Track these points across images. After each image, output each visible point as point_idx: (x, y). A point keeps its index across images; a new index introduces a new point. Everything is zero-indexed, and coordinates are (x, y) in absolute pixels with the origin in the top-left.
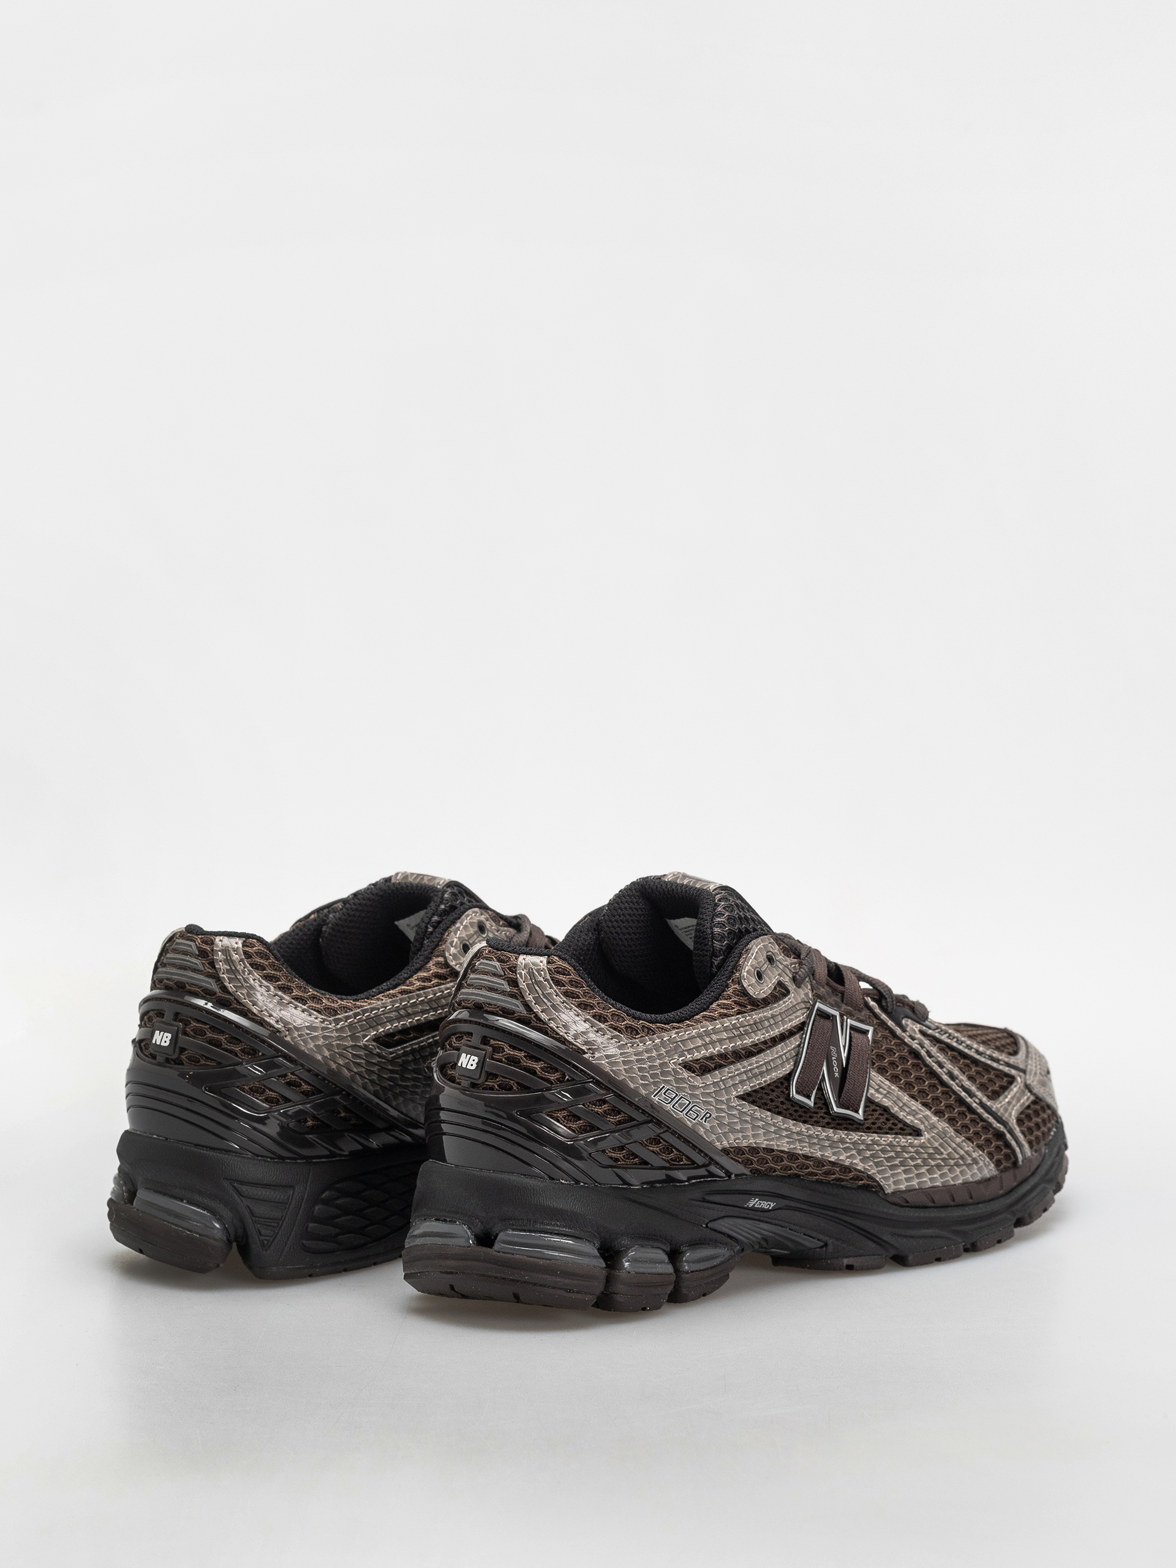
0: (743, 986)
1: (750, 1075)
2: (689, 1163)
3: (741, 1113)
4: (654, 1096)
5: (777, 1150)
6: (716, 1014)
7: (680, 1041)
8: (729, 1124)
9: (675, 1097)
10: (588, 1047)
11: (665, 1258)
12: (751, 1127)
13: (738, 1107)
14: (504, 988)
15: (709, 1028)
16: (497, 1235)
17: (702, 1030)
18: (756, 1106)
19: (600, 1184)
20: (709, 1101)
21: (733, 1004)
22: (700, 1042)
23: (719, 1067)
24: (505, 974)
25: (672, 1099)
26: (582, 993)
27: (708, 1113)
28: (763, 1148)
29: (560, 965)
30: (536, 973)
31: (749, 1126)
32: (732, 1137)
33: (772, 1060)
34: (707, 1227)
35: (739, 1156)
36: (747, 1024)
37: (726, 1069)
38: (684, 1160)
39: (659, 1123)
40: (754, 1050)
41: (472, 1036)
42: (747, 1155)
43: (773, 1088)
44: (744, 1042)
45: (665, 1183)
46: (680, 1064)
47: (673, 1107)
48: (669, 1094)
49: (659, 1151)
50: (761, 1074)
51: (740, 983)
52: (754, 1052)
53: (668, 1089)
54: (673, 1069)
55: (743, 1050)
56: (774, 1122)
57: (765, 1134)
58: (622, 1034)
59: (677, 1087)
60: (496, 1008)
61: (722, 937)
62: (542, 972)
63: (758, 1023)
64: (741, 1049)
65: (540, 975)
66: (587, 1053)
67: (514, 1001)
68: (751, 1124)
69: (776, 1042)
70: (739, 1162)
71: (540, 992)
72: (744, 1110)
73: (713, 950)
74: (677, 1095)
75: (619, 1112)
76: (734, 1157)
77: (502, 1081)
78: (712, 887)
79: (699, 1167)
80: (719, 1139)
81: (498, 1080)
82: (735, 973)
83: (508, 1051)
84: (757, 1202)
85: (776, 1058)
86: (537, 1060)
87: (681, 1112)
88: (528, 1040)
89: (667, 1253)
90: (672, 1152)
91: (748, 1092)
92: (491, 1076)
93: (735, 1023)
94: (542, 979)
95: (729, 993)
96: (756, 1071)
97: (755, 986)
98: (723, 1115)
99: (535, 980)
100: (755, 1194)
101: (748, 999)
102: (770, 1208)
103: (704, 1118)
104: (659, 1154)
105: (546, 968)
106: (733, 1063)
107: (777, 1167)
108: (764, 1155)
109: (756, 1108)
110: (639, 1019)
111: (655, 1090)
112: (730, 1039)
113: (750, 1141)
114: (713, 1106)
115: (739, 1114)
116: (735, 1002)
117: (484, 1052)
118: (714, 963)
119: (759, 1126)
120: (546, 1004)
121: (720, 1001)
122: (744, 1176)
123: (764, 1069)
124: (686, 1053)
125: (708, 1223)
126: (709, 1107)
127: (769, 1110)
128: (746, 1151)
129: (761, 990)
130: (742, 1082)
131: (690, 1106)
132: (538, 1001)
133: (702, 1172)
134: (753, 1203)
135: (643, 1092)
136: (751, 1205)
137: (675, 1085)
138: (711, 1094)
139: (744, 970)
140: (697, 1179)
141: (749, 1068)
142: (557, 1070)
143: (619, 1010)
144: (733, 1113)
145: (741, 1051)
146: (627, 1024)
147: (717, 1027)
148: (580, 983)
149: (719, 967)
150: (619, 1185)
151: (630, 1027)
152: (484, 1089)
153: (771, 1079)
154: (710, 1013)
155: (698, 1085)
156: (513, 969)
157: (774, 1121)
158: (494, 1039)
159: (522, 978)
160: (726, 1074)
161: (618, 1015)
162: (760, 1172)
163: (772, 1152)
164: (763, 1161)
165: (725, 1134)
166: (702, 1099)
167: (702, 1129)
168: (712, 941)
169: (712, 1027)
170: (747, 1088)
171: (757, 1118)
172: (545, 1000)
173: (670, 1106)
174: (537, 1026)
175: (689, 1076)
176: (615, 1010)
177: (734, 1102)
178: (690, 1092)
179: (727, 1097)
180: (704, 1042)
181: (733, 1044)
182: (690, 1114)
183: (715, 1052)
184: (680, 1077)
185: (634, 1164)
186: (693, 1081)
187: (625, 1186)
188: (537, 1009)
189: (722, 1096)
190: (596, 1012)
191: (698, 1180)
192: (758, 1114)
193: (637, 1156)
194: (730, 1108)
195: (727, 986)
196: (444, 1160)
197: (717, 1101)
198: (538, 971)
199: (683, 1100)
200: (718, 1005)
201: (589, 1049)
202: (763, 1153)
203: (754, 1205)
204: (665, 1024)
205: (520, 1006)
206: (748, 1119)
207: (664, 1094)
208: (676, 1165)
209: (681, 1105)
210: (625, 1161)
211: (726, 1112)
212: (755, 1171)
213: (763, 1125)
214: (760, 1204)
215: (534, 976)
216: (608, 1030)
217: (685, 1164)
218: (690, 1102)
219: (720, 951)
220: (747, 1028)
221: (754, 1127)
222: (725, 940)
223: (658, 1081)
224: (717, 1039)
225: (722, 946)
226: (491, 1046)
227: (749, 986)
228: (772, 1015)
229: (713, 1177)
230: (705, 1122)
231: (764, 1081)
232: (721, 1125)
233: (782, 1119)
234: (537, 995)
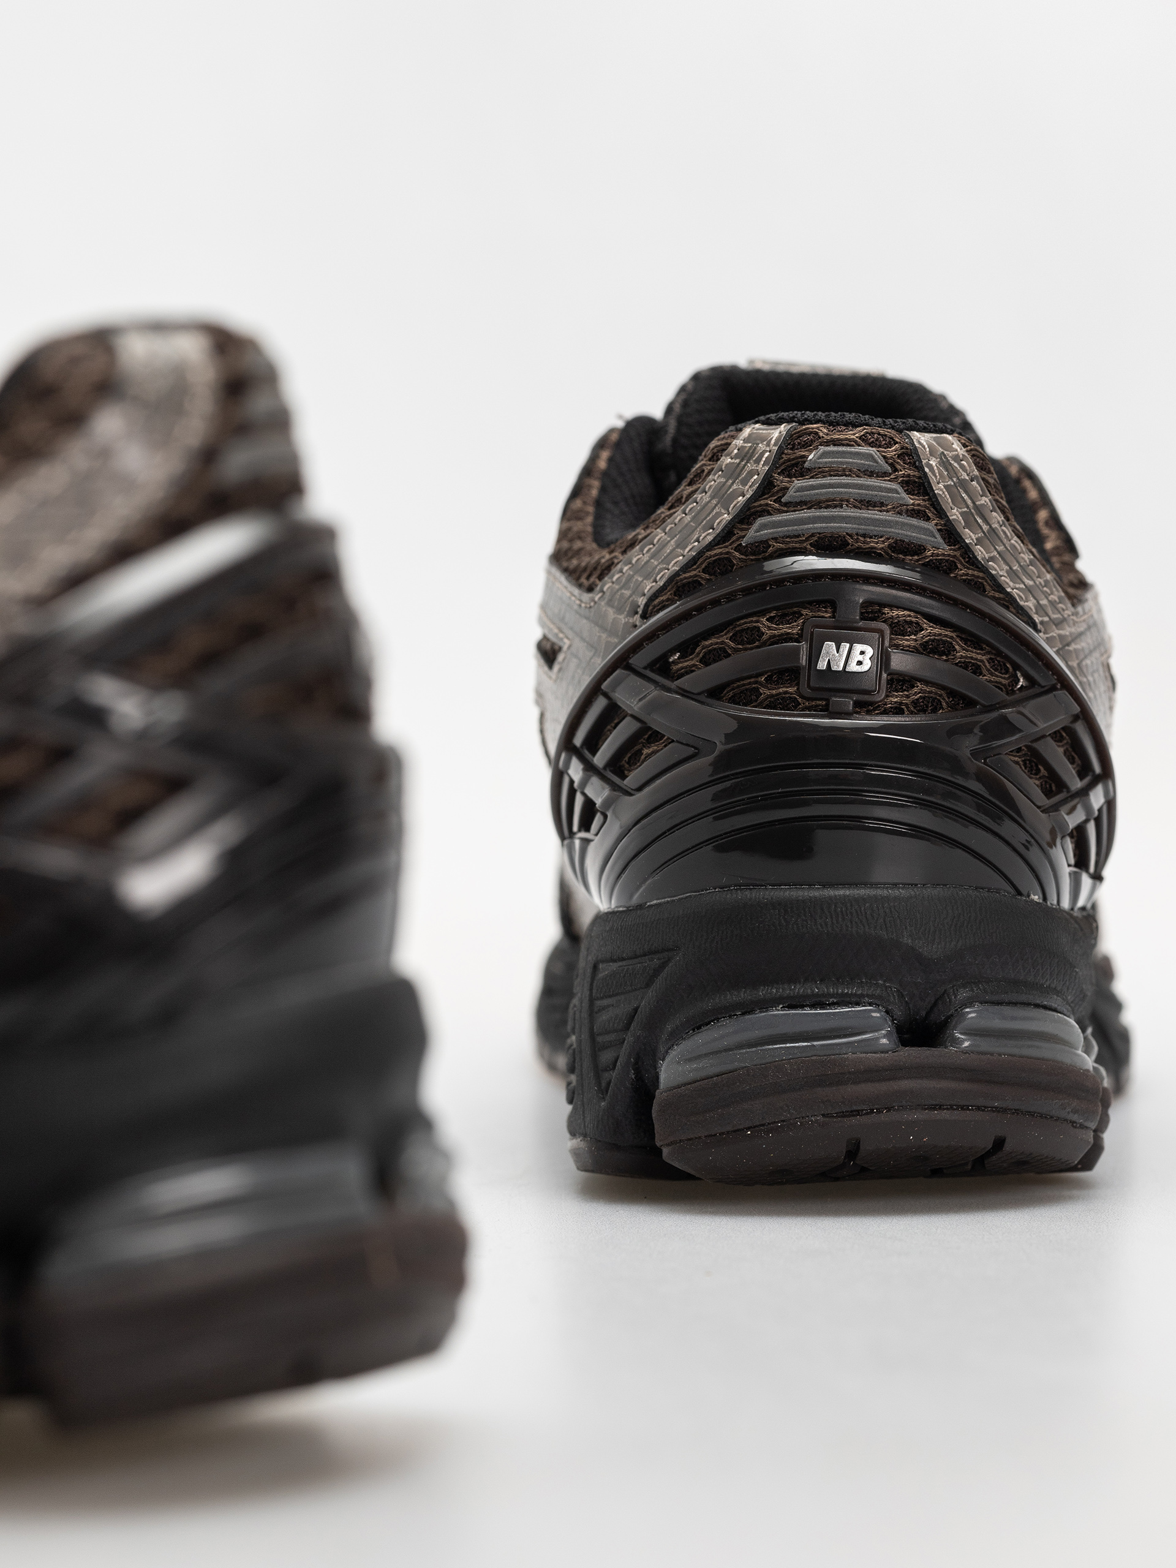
14: (896, 499)
24: (895, 471)
30: (955, 465)
60: (880, 543)
65: (963, 469)
67: (921, 523)
71: (969, 502)
77: (922, 692)
81: (915, 690)
83: (928, 628)
86: (984, 645)
92: (896, 683)
94: (966, 477)
117: (879, 635)
132: (969, 520)
142: (1007, 666)
158: (893, 607)
159: (934, 475)
172: (979, 520)
174: (967, 574)
188: (970, 536)
205: (933, 534)
215: (953, 470)
226: (884, 622)
234: (966, 509)
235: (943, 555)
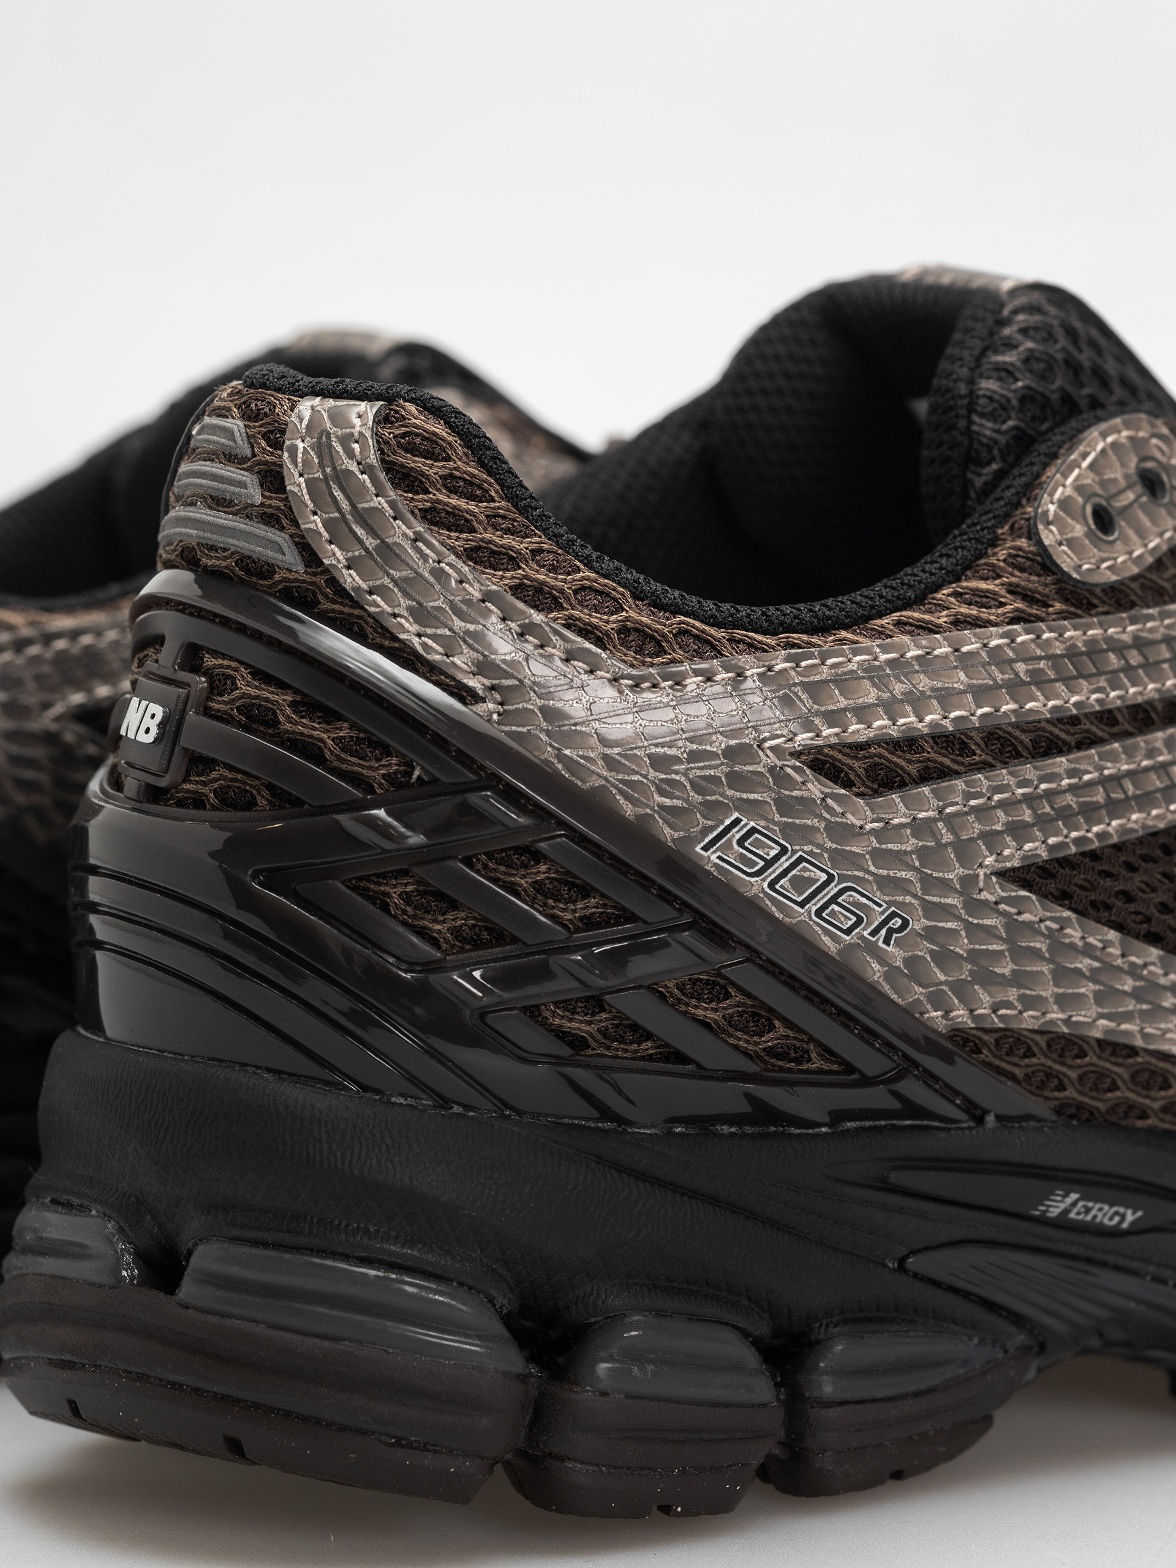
0: (1040, 542)
1: (1048, 809)
2: (835, 1067)
3: (1015, 927)
4: (705, 848)
5: (1145, 1050)
6: (942, 618)
7: (802, 684)
8: (973, 956)
9: (777, 858)
10: (487, 682)
11: (750, 1356)
12: (1053, 972)
13: (1002, 907)
14: (247, 496)
15: (909, 655)
16: (190, 1253)
17: (883, 657)
18: (1070, 909)
19: (519, 1112)
20: (901, 879)
21: (1003, 592)
22: (870, 695)
23: (931, 774)
24: (254, 455)
25: (769, 863)
26: (482, 517)
27: (894, 915)
28: (1099, 1042)
29: (417, 427)
30: (339, 449)
31: (1045, 968)
32: (986, 998)
33: (1130, 774)
34: (902, 1268)
35: (1015, 1059)
36: (1039, 652)
37: (960, 784)
38: (814, 1055)
39: (718, 935)
40: (1063, 735)
41: (162, 645)
42: (1043, 1060)
43: (1132, 859)
44: (1029, 706)
45: (751, 1123)
46: (796, 755)
47: (771, 886)
48: (758, 844)
49: (722, 1022)
50: (1090, 812)
51: (1032, 534)
52: (1064, 742)
53: (753, 830)
54: (772, 769)
55: (1023, 731)
56: (1133, 964)
57: (1099, 998)
58: (605, 649)
59: (784, 827)
60: (225, 558)
61: (1004, 408)
62: (356, 446)
63: (1082, 654)
64: (1017, 726)
65: (351, 454)
66: (483, 700)
67: (273, 534)
68: (1049, 961)
69: (1153, 723)
70: (1014, 1078)
71: (345, 505)
72: (1027, 917)
73: (971, 444)
74: (784, 850)
75: (585, 891)
76: (997, 1062)
77: (225, 778)
78: (1006, 286)
79: (866, 1081)
80: (937, 1000)
81: (214, 775)
82: (1023, 507)
83: (246, 686)
84: (1074, 1204)
85: (1147, 770)
86: (330, 716)
87: (802, 904)
88: (304, 654)
89: (756, 1343)
90: (772, 1028)
91: (1039, 860)
92: (199, 763)
93: (998, 647)
94: (353, 467)
95: (993, 560)
96: (1070, 799)
97: (1083, 546)
98: (950, 925)
99: (334, 468)
100: (1065, 1180)
101: (1057, 582)
102: (1125, 1225)
103: (883, 932)
104: (724, 1031)
105: (368, 434)
106: (984, 766)
107: (1147, 1102)
108: (1102, 1063)
109: (1067, 914)
110: (675, 610)
111: (707, 830)
112: (980, 694)
113: (1050, 1016)
114: (915, 896)
115: (1007, 926)
116: (1013, 590)
117: (185, 691)
118: (972, 483)
119: (1078, 971)
120: (361, 542)
121: (964, 584)
122: (1031, 1123)
123: (1099, 796)
124: (817, 721)
125: (907, 1257)
126: (900, 899)
127: (1119, 927)
128: (1037, 1044)
129: (1104, 560)
130: (1019, 831)
131: (833, 889)
132: (338, 532)
133: (877, 1098)
134: (1063, 1206)
135: (668, 833)
136: (1054, 1212)
137: (777, 818)
138: (907, 859)
139: (1051, 495)
140: (861, 1120)
141: (1043, 786)
142: (387, 752)
143: (606, 577)
144: (987, 922)
145: (1017, 733)
146: (627, 619)
147: (937, 652)
148: (480, 487)
149: (988, 489)
150: (588, 1119)
151: (637, 630)
152: (180, 804)
153: (1122, 830)
154: (924, 613)
155: (858, 823)
156: (276, 436)
157: (1133, 959)
158: (215, 653)
159: (295, 464)
160: (959, 799)
161: (601, 593)
162: (1092, 1114)
163: (1129, 1056)
164: (1100, 1082)
165: (959, 988)
166: (872, 868)
167: (875, 966)
168: (969, 417)
169: (920, 652)
170: (1036, 848)
171: (1072, 946)
172: (360, 532)
173: (759, 886)
174: (333, 611)
175: (826, 795)
176: (593, 575)
177: (988, 887)
178: (829, 844)
179: (961, 871)
180: (886, 695)
181: (986, 710)
182: (833, 913)
183: (920, 725)
184: (796, 793)
185: (643, 1058)
186: (839, 810)
187: (608, 1125)
188: (335, 556)
189: (946, 866)
190: (526, 577)
191: (867, 1124)
192: (1074, 934)
193: (648, 1036)
194: (975, 906)
195: (994, 543)
196: (97, 1027)
197: (928, 883)
198: (345, 441)
199: (805, 869)
200: (956, 594)
201: (493, 688)
202: (1099, 1057)
203: (1067, 1211)
204: (764, 633)
205: (286, 550)
206: (1040, 945)
207: (741, 842)
208: (790, 1070)
209: (799, 883)
210: (609, 1048)
211: (959, 918)
212: (1072, 1110)
213: (1093, 970)
214: (1088, 1210)
215: (331, 456)
216: (556, 632)
217: (821, 1071)
218: (831, 878)
219: (990, 450)
220: (1042, 664)
221: (1061, 975)
222: (1009, 418)
223: (717, 802)
224: (933, 689)
225: (998, 431)
226: (205, 674)
227: (1060, 544)
228: (1136, 638)
229: (921, 1118)
230: (887, 941)
231: (1097, 835)
232: (944, 958)
233: (1161, 958)
234: (337, 515)
235: (297, 580)
